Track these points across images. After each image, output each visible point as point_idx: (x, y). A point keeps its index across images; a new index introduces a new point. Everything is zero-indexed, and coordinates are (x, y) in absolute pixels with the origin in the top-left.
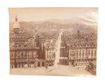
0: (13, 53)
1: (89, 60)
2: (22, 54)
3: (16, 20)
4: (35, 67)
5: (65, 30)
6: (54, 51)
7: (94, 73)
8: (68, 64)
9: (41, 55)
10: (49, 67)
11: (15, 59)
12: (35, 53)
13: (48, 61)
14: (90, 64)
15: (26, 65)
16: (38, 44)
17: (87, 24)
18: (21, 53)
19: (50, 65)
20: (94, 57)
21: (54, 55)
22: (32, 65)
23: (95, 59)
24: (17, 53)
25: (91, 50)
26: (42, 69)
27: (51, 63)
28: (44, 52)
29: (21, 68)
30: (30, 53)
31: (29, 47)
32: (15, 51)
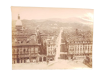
0: (16, 49)
1: (86, 54)
2: (25, 50)
3: (19, 18)
4: (37, 62)
5: (65, 28)
6: (55, 47)
7: (91, 66)
8: (68, 59)
9: (43, 50)
10: (50, 62)
11: (17, 55)
12: (37, 49)
13: (49, 56)
14: (87, 58)
15: (28, 61)
16: (40, 40)
17: (84, 23)
18: (23, 49)
19: (51, 60)
20: (90, 52)
21: (55, 51)
22: (34, 60)
23: (91, 54)
24: (19, 49)
25: (87, 46)
26: (43, 64)
27: (52, 58)
28: (46, 48)
29: (23, 63)
30: (32, 49)
31: (31, 43)
32: (18, 47)
